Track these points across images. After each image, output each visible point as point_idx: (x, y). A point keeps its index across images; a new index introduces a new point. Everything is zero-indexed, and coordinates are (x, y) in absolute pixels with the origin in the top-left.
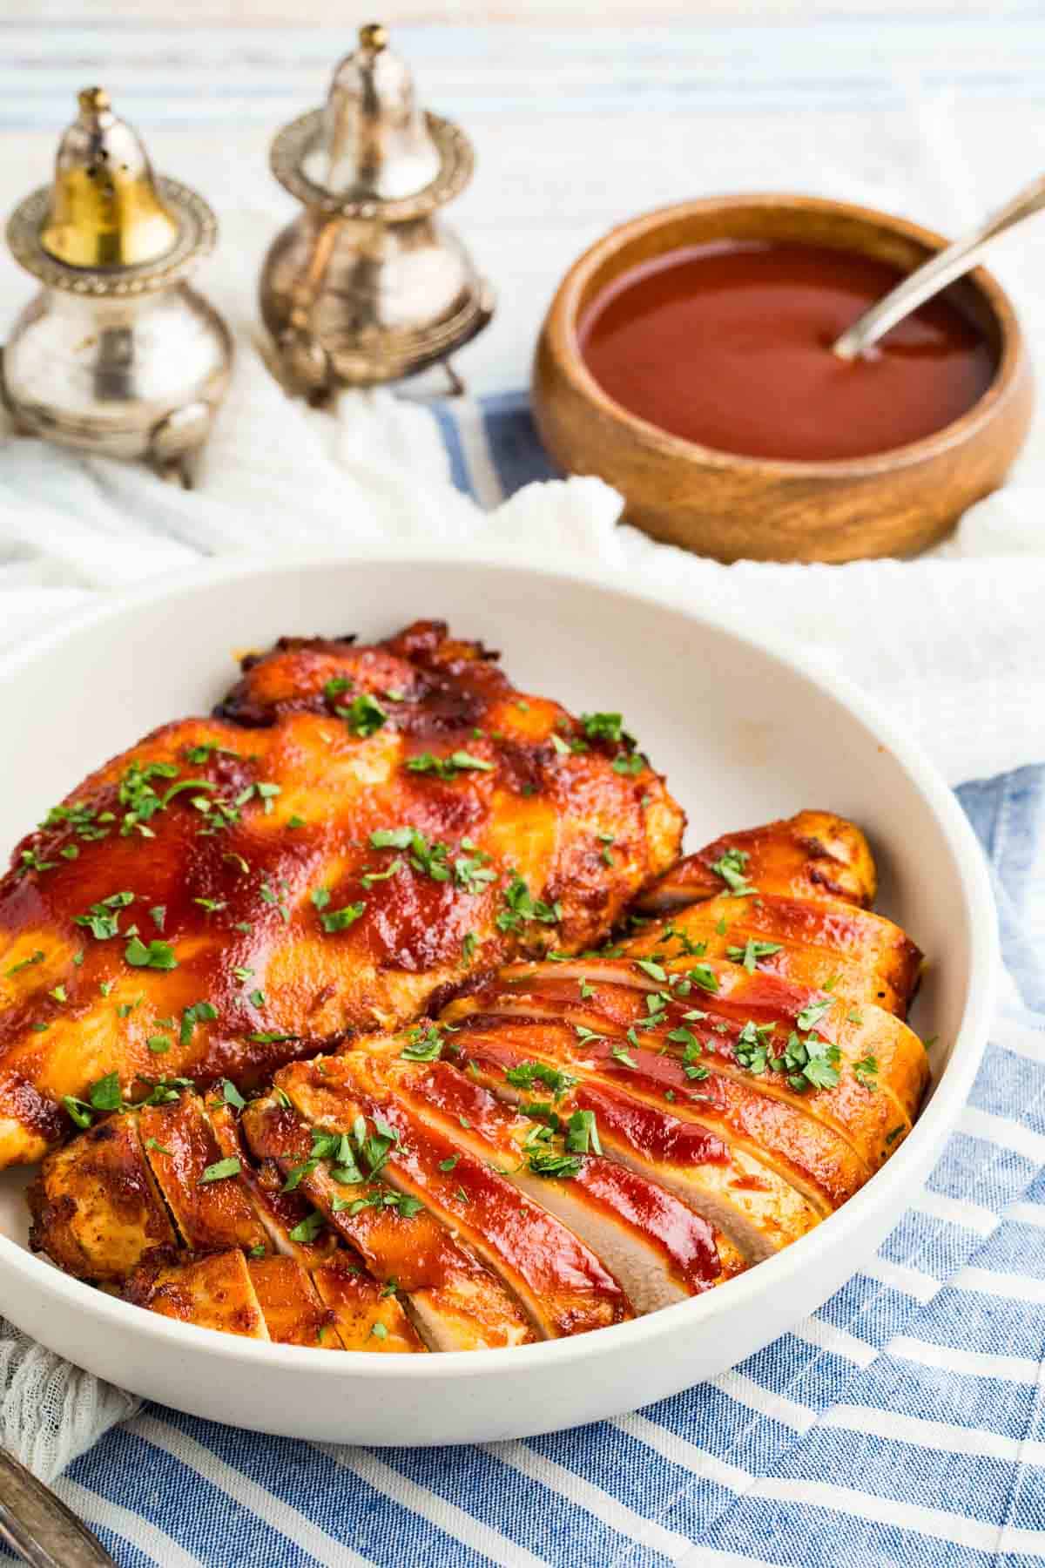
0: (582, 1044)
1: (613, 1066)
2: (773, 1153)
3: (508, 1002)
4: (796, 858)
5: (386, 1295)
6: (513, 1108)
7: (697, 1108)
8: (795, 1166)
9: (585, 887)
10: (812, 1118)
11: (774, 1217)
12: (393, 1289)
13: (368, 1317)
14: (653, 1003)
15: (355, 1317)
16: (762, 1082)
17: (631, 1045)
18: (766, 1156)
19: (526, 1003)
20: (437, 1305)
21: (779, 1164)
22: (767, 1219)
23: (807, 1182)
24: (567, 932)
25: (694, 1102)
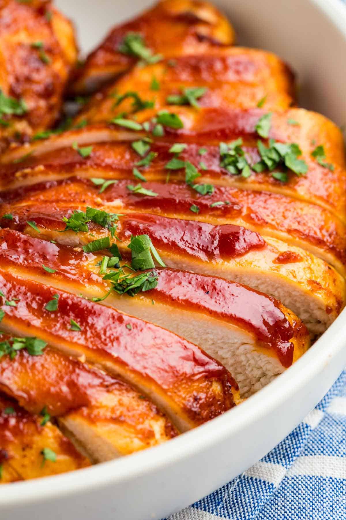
0: (102, 189)
1: (137, 199)
2: (289, 231)
3: (25, 176)
4: (179, 29)
5: (44, 424)
6: (79, 249)
7: (219, 212)
8: (307, 237)
9: (38, 83)
10: (301, 200)
11: (313, 279)
12: (47, 418)
13: (35, 446)
14: (140, 148)
15: (24, 449)
16: (254, 182)
17: (142, 181)
18: (285, 235)
19: (42, 172)
20: (92, 420)
21: (297, 239)
22: (311, 282)
23: (321, 248)
24: (35, 120)
25: (216, 209)
